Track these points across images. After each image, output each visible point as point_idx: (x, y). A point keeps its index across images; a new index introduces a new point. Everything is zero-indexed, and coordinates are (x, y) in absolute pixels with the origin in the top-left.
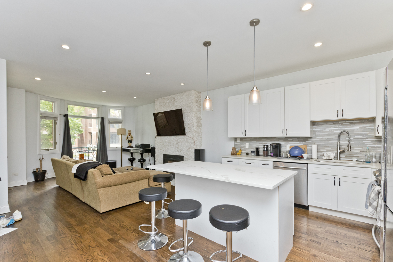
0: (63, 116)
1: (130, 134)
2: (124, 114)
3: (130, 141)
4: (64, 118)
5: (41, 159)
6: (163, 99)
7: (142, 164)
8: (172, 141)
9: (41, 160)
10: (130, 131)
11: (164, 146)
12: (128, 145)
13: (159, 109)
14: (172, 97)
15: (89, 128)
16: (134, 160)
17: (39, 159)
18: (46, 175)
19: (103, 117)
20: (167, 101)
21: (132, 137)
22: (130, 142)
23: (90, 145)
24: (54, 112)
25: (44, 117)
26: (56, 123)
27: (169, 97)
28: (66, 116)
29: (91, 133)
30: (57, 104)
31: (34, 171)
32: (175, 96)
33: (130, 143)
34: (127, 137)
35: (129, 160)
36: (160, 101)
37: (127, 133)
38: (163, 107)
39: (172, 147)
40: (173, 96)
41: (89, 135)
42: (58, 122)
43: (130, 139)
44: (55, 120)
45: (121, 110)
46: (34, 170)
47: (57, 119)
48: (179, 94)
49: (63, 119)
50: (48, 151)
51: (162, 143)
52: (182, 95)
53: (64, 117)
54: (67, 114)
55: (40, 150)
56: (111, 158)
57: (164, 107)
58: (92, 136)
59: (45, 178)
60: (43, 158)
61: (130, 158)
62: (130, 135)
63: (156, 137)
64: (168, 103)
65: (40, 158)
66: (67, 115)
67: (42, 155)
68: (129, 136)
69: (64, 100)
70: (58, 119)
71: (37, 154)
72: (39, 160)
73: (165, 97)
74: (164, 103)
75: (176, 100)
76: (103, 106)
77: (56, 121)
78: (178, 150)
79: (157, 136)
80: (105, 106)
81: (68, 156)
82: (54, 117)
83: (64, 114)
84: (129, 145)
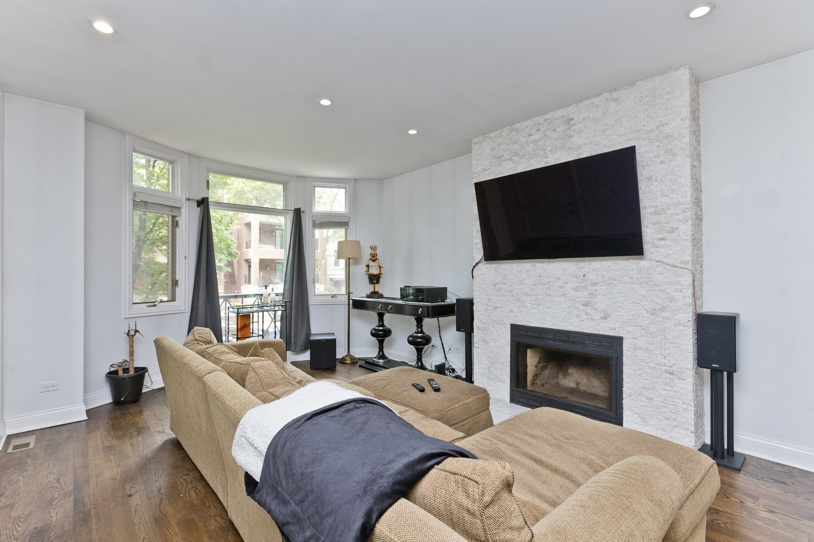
0: (196, 204)
1: (374, 258)
2: (352, 200)
3: (374, 279)
4: (199, 209)
5: (132, 333)
6: (511, 131)
7: (419, 352)
8: (558, 278)
9: (131, 336)
10: (373, 248)
11: (512, 296)
12: (369, 289)
13: (489, 169)
14: (557, 119)
15: (245, 250)
16: (387, 337)
17: (127, 332)
18: (147, 381)
19: (300, 209)
20: (530, 135)
21: (381, 265)
22: (375, 281)
23: (264, 288)
24: (171, 191)
25: (142, 202)
26: (175, 224)
27: (541, 119)
28: (203, 203)
29: (249, 261)
30: (179, 168)
31: (112, 369)
32: (571, 110)
33: (374, 284)
34: (368, 266)
35: (373, 335)
36: (494, 142)
37: (367, 253)
38: (510, 159)
39: (558, 299)
40: (560, 113)
41: (245, 266)
42: (183, 220)
43: (374, 271)
44: (173, 214)
45: (345, 188)
46: (111, 366)
47: (180, 213)
48: (596, 100)
49: (197, 211)
50: (155, 306)
51: (505, 284)
52: (616, 100)
53: (198, 206)
54: (207, 199)
55: (131, 304)
56: (319, 328)
57: (516, 159)
58: (250, 266)
59: (144, 391)
60: (136, 331)
61: (375, 329)
62: (374, 261)
63: (479, 265)
64: (535, 142)
65: (129, 331)
66: (205, 202)
67: (135, 319)
68: (371, 263)
69: (199, 158)
70: (183, 211)
71: (123, 317)
72: (126, 334)
73: (517, 125)
74: (517, 146)
75: (578, 126)
76: (298, 177)
77: (178, 219)
78: (587, 314)
79: (486, 260)
80: (305, 178)
81: (208, 330)
82: (171, 206)
83: (199, 198)
84: (373, 291)
